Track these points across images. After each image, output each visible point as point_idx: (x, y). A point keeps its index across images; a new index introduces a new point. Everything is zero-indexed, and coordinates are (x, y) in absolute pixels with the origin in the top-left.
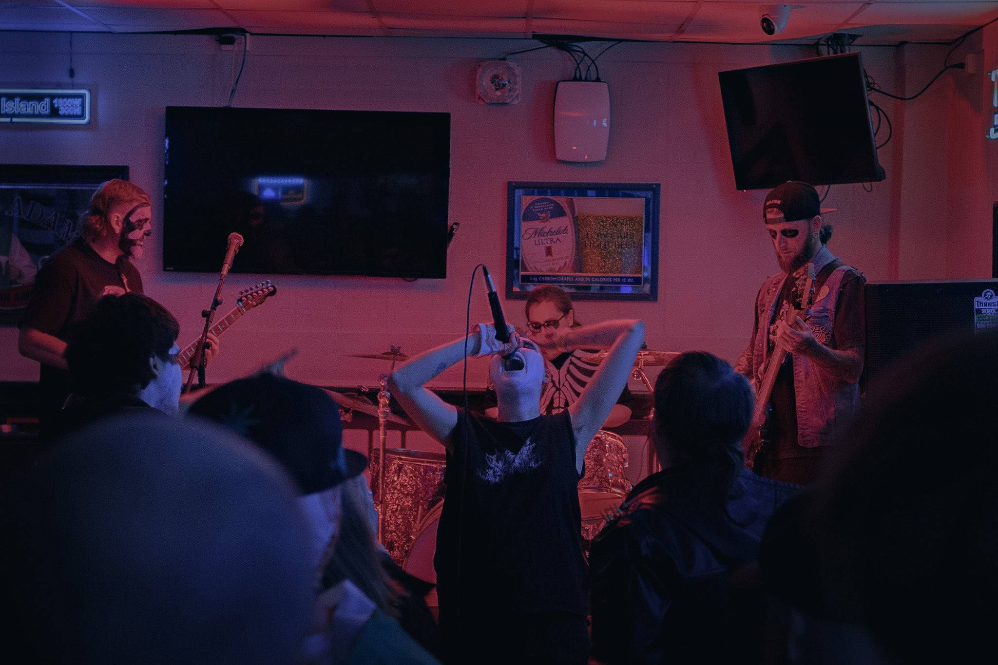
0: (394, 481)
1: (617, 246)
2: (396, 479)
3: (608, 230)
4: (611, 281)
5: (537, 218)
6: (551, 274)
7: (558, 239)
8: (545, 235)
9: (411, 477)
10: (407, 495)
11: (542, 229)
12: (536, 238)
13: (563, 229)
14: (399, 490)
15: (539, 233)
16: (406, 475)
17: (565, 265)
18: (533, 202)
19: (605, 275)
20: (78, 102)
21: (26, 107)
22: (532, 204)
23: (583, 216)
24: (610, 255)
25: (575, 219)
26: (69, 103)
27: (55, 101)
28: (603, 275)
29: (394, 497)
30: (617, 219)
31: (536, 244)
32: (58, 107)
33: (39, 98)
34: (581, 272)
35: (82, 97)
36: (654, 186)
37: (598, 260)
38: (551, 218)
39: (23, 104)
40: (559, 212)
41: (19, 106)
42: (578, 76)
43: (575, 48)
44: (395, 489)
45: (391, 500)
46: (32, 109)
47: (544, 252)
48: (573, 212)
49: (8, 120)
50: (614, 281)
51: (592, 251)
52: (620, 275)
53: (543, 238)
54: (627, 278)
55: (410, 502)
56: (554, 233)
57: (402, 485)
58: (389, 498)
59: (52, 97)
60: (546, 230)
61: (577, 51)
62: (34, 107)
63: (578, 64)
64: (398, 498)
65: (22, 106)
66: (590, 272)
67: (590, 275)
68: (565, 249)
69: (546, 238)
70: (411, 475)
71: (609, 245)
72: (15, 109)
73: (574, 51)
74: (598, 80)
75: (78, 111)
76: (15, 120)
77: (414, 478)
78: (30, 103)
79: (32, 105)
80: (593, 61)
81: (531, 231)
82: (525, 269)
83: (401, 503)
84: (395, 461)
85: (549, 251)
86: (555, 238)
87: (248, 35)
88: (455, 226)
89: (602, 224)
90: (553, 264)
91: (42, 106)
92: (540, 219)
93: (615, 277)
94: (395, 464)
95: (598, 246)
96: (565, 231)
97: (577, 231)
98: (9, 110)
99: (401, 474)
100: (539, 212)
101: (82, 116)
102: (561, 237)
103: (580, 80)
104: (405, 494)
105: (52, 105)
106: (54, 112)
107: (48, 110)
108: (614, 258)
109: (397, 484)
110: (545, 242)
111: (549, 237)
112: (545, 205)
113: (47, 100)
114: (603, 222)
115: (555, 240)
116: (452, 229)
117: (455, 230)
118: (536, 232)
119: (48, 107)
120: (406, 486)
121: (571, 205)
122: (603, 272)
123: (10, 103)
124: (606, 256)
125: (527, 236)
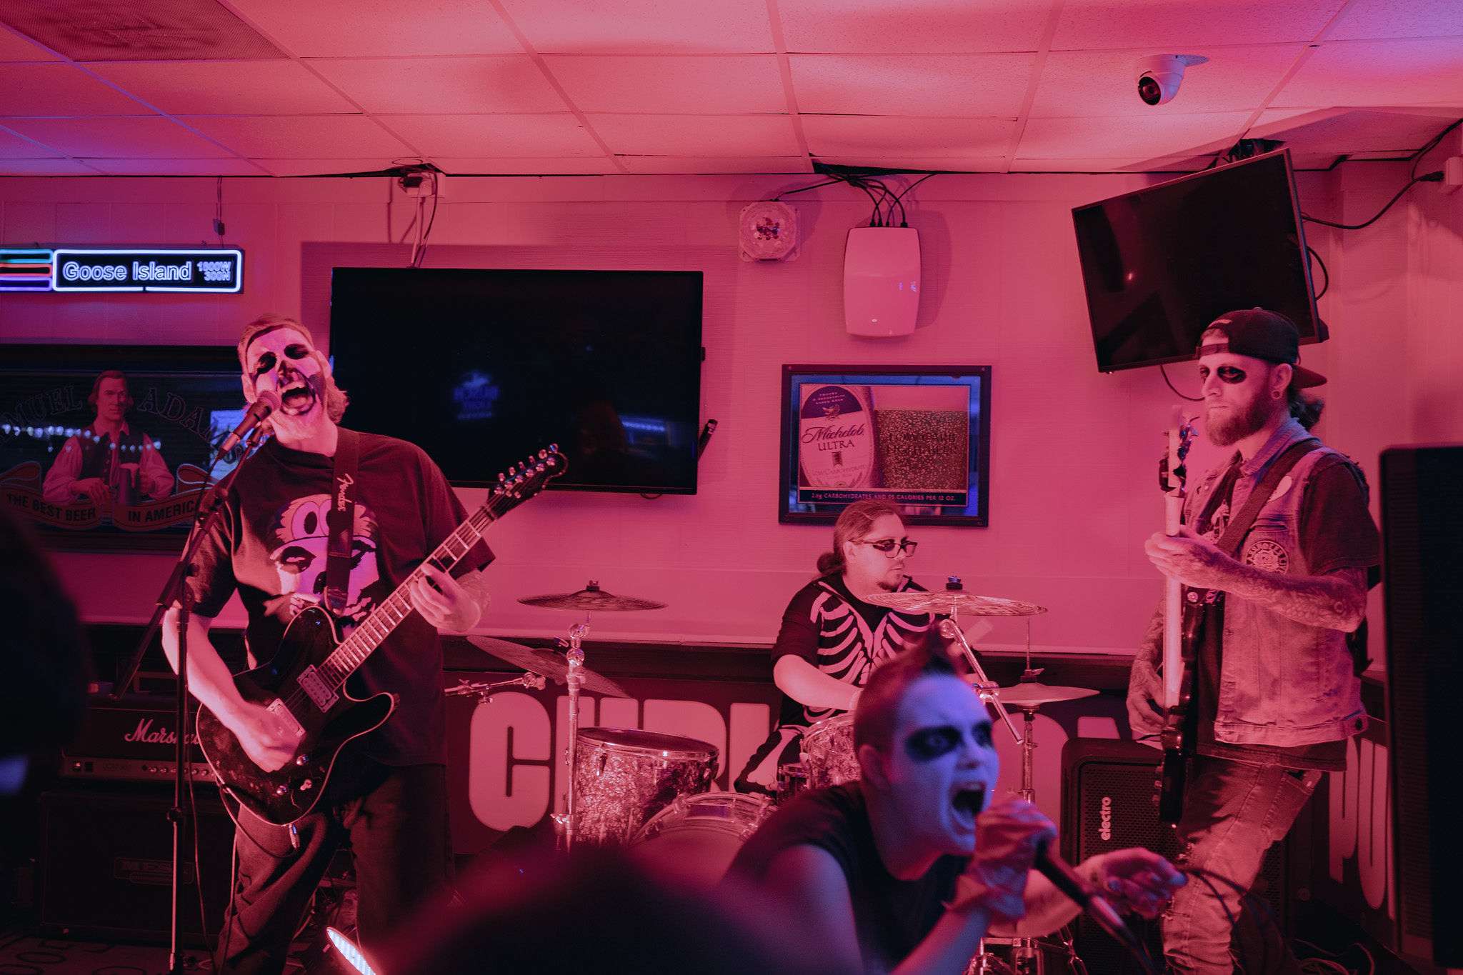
0: (595, 778)
1: (932, 452)
2: (598, 774)
3: (920, 430)
4: (923, 498)
5: (822, 414)
6: (841, 489)
7: (850, 442)
8: (833, 436)
9: (619, 773)
10: (614, 798)
11: (829, 428)
12: (821, 441)
13: (857, 428)
14: (602, 791)
15: (825, 434)
16: (613, 769)
17: (859, 478)
18: (817, 391)
19: (917, 490)
20: (227, 265)
21: (164, 272)
22: (816, 395)
23: (885, 411)
24: (923, 464)
25: (875, 415)
26: (217, 267)
27: (199, 265)
28: (911, 490)
29: (595, 801)
30: (932, 415)
31: (820, 450)
32: (203, 272)
33: (180, 261)
34: (883, 487)
35: (233, 258)
36: (983, 369)
37: (906, 471)
38: (840, 413)
39: (159, 269)
40: (851, 405)
41: (155, 271)
42: (877, 220)
43: (873, 184)
44: (597, 789)
45: (592, 804)
46: (171, 274)
47: (831, 460)
48: (871, 405)
49: (140, 289)
50: (927, 499)
51: (896, 458)
52: (935, 491)
53: (830, 440)
54: (945, 494)
55: (618, 809)
56: (846, 434)
57: (607, 784)
58: (589, 801)
59: (196, 259)
60: (834, 430)
61: (874, 187)
62: (173, 271)
63: (877, 205)
64: (600, 802)
65: (158, 271)
66: (895, 486)
67: (893, 490)
68: (860, 454)
69: (835, 440)
70: (620, 770)
71: (920, 450)
72: (150, 275)
73: (872, 187)
74: (904, 225)
75: (227, 277)
76: (148, 289)
77: (623, 774)
78: (169, 267)
79: (170, 269)
80: (897, 201)
81: (814, 432)
82: (806, 483)
83: (606, 811)
84: (597, 749)
85: (838, 458)
86: (846, 440)
87: (440, 175)
88: (710, 425)
89: (910, 421)
90: (844, 476)
91: (183, 272)
92: (826, 415)
93: (929, 494)
94: (597, 752)
95: (905, 451)
96: (860, 431)
97: (876, 432)
98: (143, 277)
99: (606, 768)
100: (824, 405)
101: (232, 284)
102: (853, 438)
103: (880, 225)
104: (610, 797)
105: (195, 268)
106: (198, 279)
107: (190, 276)
108: (928, 467)
109: (600, 782)
110: (832, 445)
111: (838, 439)
112: (832, 395)
113: (189, 264)
114: (911, 418)
115: (845, 444)
116: (707, 428)
117: (711, 430)
118: (820, 433)
119: (189, 273)
120: (613, 785)
121: (869, 397)
122: (913, 488)
123: (144, 268)
124: (916, 466)
125: (807, 438)
